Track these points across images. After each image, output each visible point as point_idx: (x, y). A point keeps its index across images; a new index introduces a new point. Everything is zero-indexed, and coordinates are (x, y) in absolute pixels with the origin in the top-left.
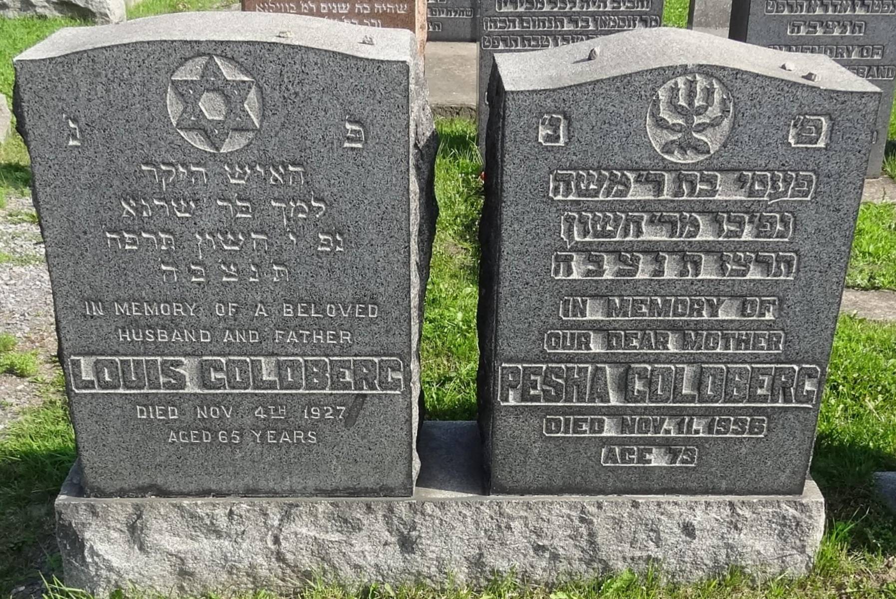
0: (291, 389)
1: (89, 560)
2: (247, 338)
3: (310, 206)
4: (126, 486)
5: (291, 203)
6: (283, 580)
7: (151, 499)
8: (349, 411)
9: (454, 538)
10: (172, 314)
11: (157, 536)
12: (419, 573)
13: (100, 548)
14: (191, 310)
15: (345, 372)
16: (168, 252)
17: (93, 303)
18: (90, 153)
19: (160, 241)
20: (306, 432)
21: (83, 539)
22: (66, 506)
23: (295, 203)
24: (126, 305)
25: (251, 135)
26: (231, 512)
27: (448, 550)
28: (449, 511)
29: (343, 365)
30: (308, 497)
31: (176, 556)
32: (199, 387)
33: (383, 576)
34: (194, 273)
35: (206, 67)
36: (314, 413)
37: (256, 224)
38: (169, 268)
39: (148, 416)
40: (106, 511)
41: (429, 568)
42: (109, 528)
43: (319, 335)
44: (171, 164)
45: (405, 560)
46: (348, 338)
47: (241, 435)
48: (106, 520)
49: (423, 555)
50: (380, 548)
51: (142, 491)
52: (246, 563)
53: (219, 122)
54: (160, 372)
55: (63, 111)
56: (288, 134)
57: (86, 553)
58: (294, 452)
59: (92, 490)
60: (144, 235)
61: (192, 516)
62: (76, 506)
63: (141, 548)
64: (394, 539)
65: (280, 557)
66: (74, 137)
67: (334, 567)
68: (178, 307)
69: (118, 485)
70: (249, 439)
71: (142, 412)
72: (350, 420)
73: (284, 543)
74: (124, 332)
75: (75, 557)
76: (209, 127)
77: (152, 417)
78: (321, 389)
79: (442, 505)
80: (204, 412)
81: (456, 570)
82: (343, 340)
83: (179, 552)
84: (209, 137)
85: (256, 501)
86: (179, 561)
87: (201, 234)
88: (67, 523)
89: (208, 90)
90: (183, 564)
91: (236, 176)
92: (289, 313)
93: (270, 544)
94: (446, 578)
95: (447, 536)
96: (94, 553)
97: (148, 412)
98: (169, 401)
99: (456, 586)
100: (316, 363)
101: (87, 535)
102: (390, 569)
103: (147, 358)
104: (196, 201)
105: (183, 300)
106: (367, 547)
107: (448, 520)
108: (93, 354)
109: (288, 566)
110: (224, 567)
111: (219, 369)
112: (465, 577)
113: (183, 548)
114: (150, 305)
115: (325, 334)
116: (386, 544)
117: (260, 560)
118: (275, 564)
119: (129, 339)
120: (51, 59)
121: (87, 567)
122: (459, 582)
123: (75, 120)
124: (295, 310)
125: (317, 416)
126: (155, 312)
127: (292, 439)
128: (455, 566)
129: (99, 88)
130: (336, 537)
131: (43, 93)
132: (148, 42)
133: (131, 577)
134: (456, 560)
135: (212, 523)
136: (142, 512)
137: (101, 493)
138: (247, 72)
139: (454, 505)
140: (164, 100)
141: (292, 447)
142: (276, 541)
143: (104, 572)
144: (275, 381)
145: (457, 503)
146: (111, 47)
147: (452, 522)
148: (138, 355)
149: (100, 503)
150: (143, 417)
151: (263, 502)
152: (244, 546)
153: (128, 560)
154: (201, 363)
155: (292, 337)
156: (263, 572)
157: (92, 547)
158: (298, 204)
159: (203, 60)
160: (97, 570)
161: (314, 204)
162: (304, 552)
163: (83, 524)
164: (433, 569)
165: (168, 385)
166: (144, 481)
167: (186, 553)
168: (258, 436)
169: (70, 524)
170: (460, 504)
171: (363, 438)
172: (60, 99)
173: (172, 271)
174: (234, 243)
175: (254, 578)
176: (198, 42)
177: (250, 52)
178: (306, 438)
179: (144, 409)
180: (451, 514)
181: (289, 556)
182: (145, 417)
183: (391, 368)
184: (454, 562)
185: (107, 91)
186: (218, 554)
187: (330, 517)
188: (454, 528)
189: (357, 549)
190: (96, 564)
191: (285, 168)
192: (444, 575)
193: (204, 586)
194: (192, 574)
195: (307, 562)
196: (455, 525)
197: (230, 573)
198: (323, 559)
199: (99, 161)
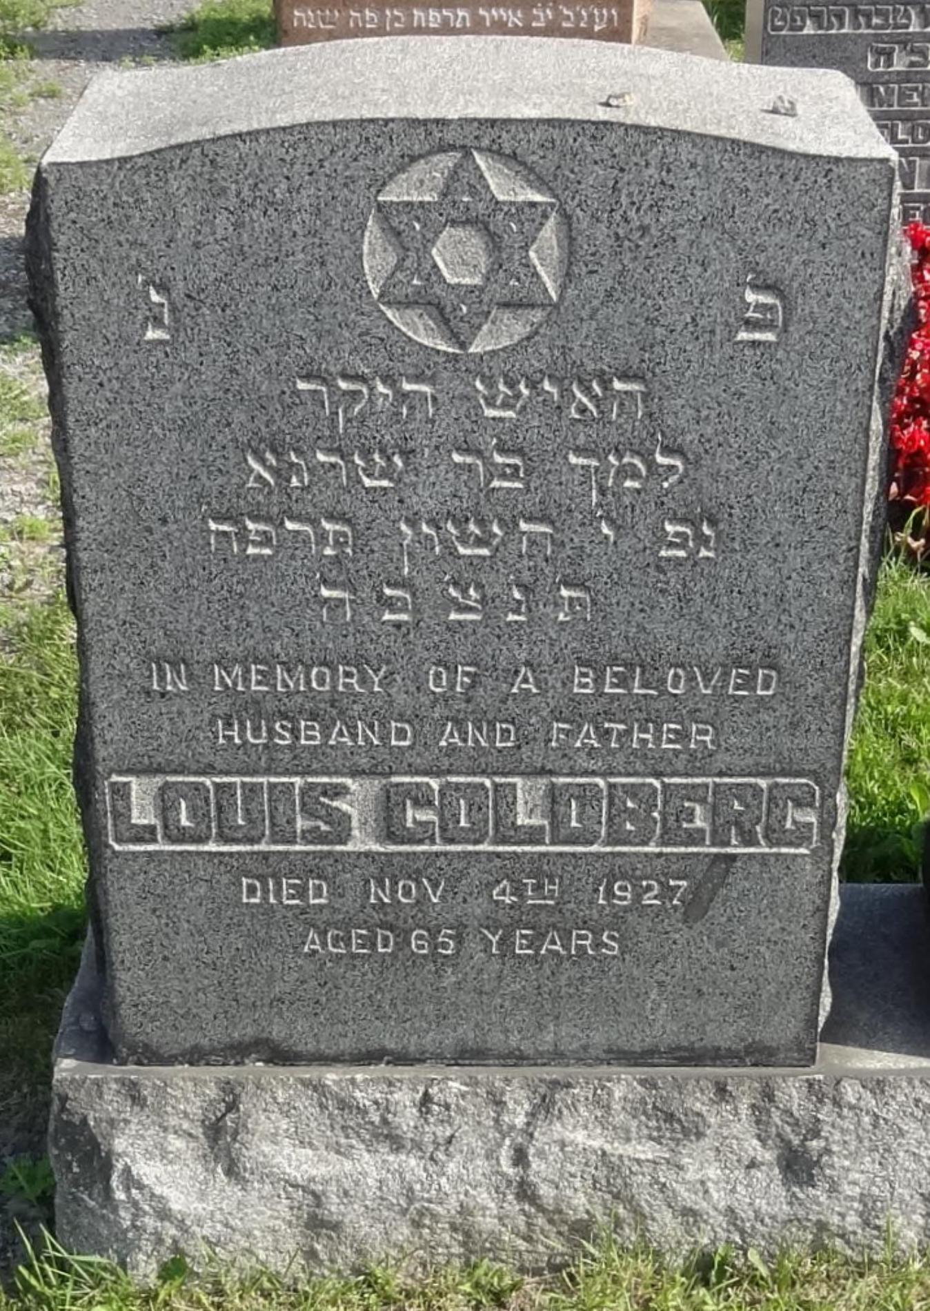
0: (574, 843)
1: (120, 1195)
2: (491, 740)
3: (651, 464)
4: (205, 1042)
5: (611, 458)
6: (528, 1239)
7: (256, 1067)
8: (696, 890)
9: (901, 1154)
10: (334, 688)
11: (266, 1148)
12: (822, 1226)
13: (147, 1171)
14: (376, 679)
15: (693, 810)
16: (336, 560)
17: (167, 666)
18: (191, 355)
19: (322, 537)
20: (597, 933)
21: (110, 1153)
22: (78, 1085)
23: (620, 457)
24: (237, 670)
25: (537, 316)
26: (427, 1099)
27: (885, 1179)
28: (893, 1097)
29: (693, 793)
30: (591, 1065)
31: (304, 1189)
32: (378, 840)
33: (742, 1232)
34: (390, 604)
35: (454, 175)
36: (618, 893)
37: (531, 503)
38: (335, 594)
39: (265, 898)
40: (161, 1091)
41: (843, 1216)
42: (165, 1129)
43: (646, 731)
44: (362, 379)
45: (793, 1200)
46: (708, 738)
47: (459, 939)
48: (159, 1112)
49: (833, 1189)
50: (739, 1174)
51: (238, 1052)
52: (453, 1203)
53: (471, 290)
54: (298, 808)
55: (138, 268)
56: (619, 314)
57: (115, 1182)
58: (569, 972)
59: (133, 1050)
60: (289, 525)
61: (343, 1105)
62: (98, 1084)
63: (229, 1172)
64: (769, 1156)
65: (526, 1192)
66: (158, 322)
67: (637, 1211)
68: (348, 675)
69: (190, 1039)
70: (472, 945)
71: (252, 890)
72: (695, 908)
73: (536, 1164)
74: (229, 725)
75: (88, 1188)
76: (449, 300)
77: (272, 900)
78: (637, 845)
79: (878, 1084)
80: (383, 890)
81: (900, 1220)
82: (697, 742)
83: (312, 1180)
84: (446, 321)
85: (481, 1074)
86: (310, 1199)
87: (413, 523)
88: (76, 1120)
89: (454, 223)
90: (318, 1205)
91: (498, 402)
92: (585, 686)
93: (507, 1168)
94: (878, 1238)
95: (888, 1150)
96: (130, 1181)
97: (266, 891)
98: (310, 868)
99: (898, 1253)
100: (632, 791)
101: (120, 1144)
102: (759, 1217)
103: (273, 780)
104: (406, 454)
105: (359, 661)
106: (713, 1172)
107: (890, 1116)
108: (159, 770)
109: (541, 1209)
110: (404, 1212)
111: (422, 801)
112: (918, 1234)
113: (321, 1171)
114: (289, 671)
115: (658, 730)
116: (753, 1165)
117: (484, 1197)
118: (513, 1206)
119: (237, 741)
120: (123, 160)
121: (115, 1210)
122: (904, 1246)
123: (163, 288)
124: (599, 681)
125: (625, 898)
126: (297, 683)
127: (566, 947)
128: (898, 1212)
129: (222, 219)
130: (646, 1151)
131: (99, 231)
132: (335, 124)
133: (206, 1231)
134: (902, 1201)
135: (385, 1121)
136: (237, 1098)
137: (151, 1056)
138: (540, 183)
139: (904, 1084)
140: (358, 243)
141: (567, 965)
142: (520, 1158)
143: (150, 1222)
144: (542, 828)
145: (910, 1082)
146: (254, 135)
147: (899, 1121)
148: (255, 773)
149: (149, 1076)
150: (253, 900)
151: (494, 1075)
152: (452, 1168)
153: (202, 1196)
154: (387, 791)
155: (588, 736)
156: (487, 1223)
157: (127, 1170)
158: (626, 460)
159: (447, 161)
160: (135, 1217)
161: (660, 459)
162: (578, 1183)
163: (112, 1123)
164: (852, 1219)
165: (313, 836)
166: (245, 1031)
167: (326, 1182)
168: (495, 940)
169: (84, 1121)
170: (917, 1083)
171: (720, 945)
172: (133, 244)
173: (342, 601)
174: (480, 542)
175: (467, 1234)
176: (442, 123)
177: (553, 142)
178: (598, 945)
179: (258, 884)
180: (897, 1103)
181: (545, 1191)
182: (257, 901)
183: (793, 800)
184: (896, 1205)
185: (238, 226)
186: (395, 1186)
187: (636, 1109)
188: (902, 1133)
189: (691, 1175)
190: (135, 1204)
191: (606, 384)
192: (875, 1233)
193: (359, 1252)
194: (336, 1227)
195: (580, 1202)
196: (906, 1128)
197: (417, 1224)
198: (616, 1196)
199: (208, 374)
